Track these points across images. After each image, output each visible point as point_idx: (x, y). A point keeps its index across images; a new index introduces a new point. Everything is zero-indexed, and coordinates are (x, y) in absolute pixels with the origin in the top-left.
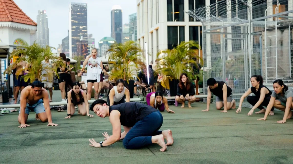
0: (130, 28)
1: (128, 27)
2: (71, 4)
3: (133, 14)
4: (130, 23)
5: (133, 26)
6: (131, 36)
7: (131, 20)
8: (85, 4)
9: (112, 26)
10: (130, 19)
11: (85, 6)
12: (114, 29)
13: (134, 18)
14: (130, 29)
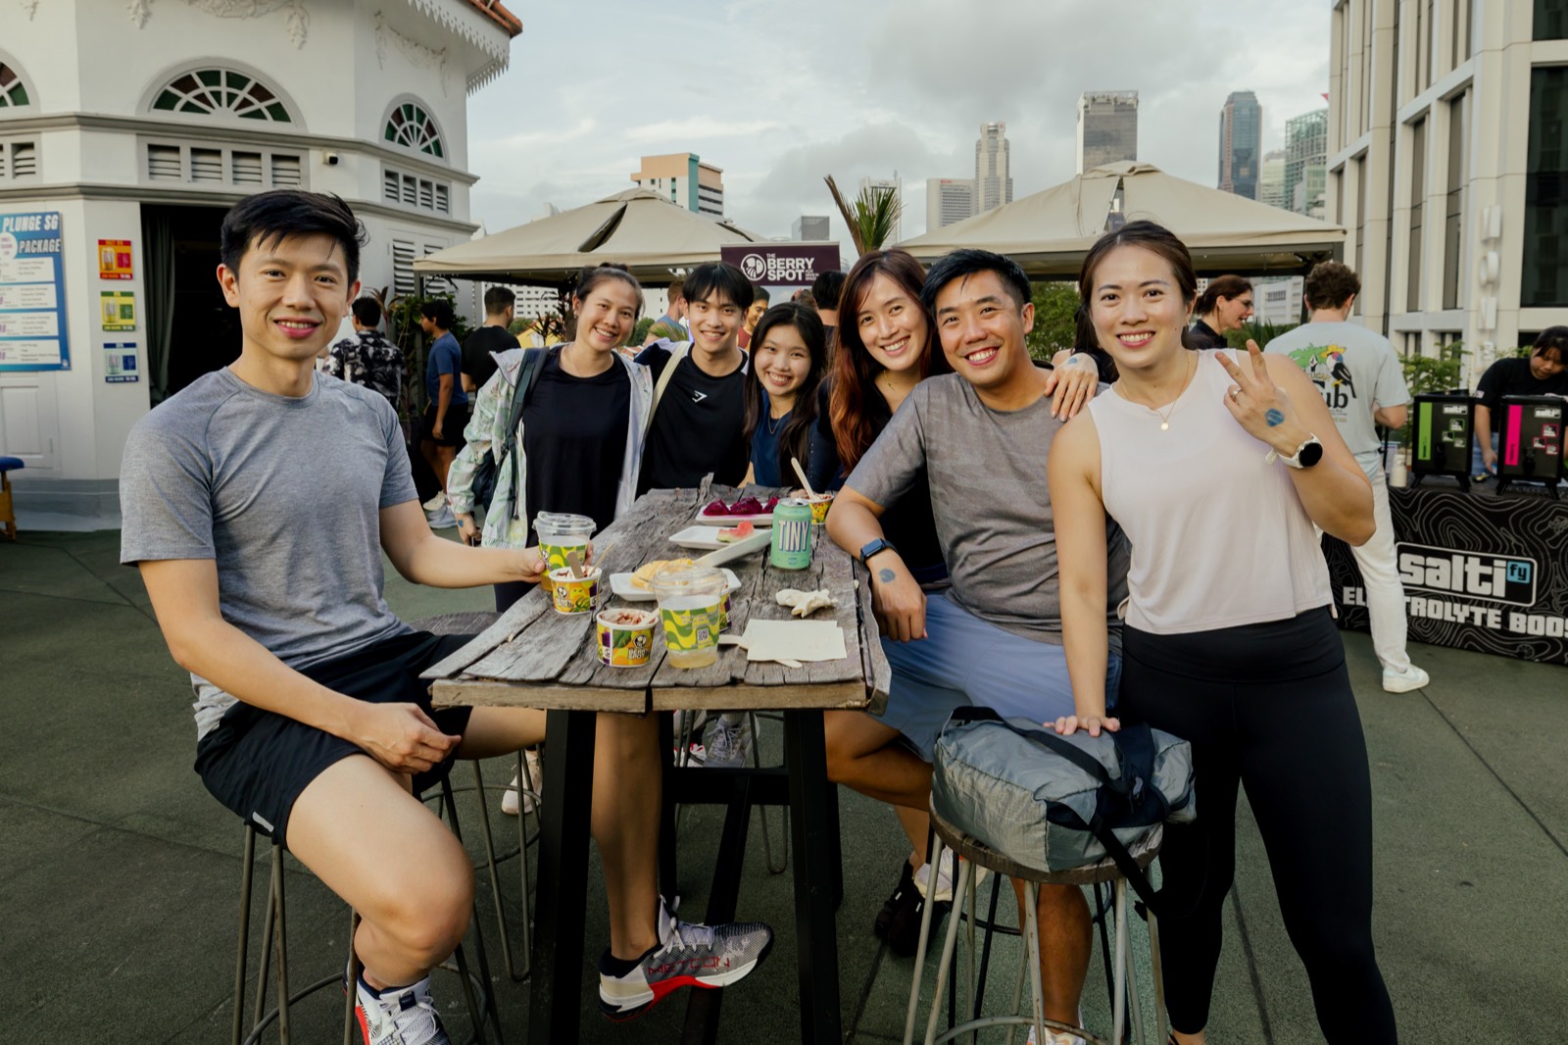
0: (1288, 166)
1: (1281, 163)
2: (1085, 98)
3: (1301, 118)
4: (1287, 148)
5: (1302, 157)
6: (1290, 193)
7: (1293, 136)
8: (1130, 95)
9: (1221, 163)
10: (1289, 134)
11: (1130, 102)
12: (1228, 172)
13: (1304, 129)
14: (1287, 171)
